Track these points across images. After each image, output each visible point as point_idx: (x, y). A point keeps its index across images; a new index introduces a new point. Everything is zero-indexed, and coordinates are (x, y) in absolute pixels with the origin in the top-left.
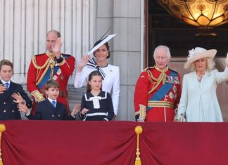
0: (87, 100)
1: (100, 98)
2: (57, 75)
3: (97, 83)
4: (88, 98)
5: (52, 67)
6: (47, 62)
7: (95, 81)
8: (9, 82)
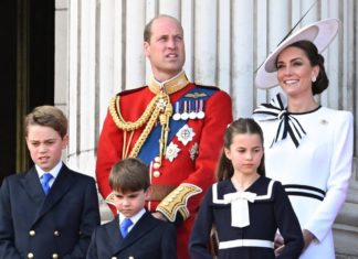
0: (216, 201)
1: (253, 197)
2: (180, 144)
3: (248, 155)
4: (220, 197)
5: (164, 120)
6: (149, 108)
7: (243, 151)
8: (55, 172)
